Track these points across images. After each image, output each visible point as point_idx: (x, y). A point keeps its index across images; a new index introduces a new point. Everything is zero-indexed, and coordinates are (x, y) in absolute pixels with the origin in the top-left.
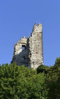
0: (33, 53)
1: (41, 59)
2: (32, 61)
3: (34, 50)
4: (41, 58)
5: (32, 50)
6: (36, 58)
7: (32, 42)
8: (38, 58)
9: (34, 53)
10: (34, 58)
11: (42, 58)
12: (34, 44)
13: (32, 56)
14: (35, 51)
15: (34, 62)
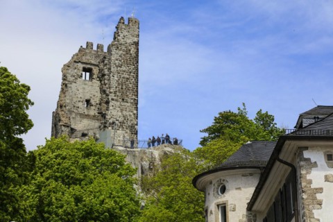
0: (113, 99)
1: (133, 116)
2: (111, 121)
3: (115, 93)
4: (131, 114)
5: (112, 90)
6: (120, 114)
7: (112, 70)
8: (124, 113)
9: (117, 100)
10: (114, 113)
11: (135, 112)
12: (115, 76)
13: (111, 108)
14: (118, 93)
15: (113, 123)
